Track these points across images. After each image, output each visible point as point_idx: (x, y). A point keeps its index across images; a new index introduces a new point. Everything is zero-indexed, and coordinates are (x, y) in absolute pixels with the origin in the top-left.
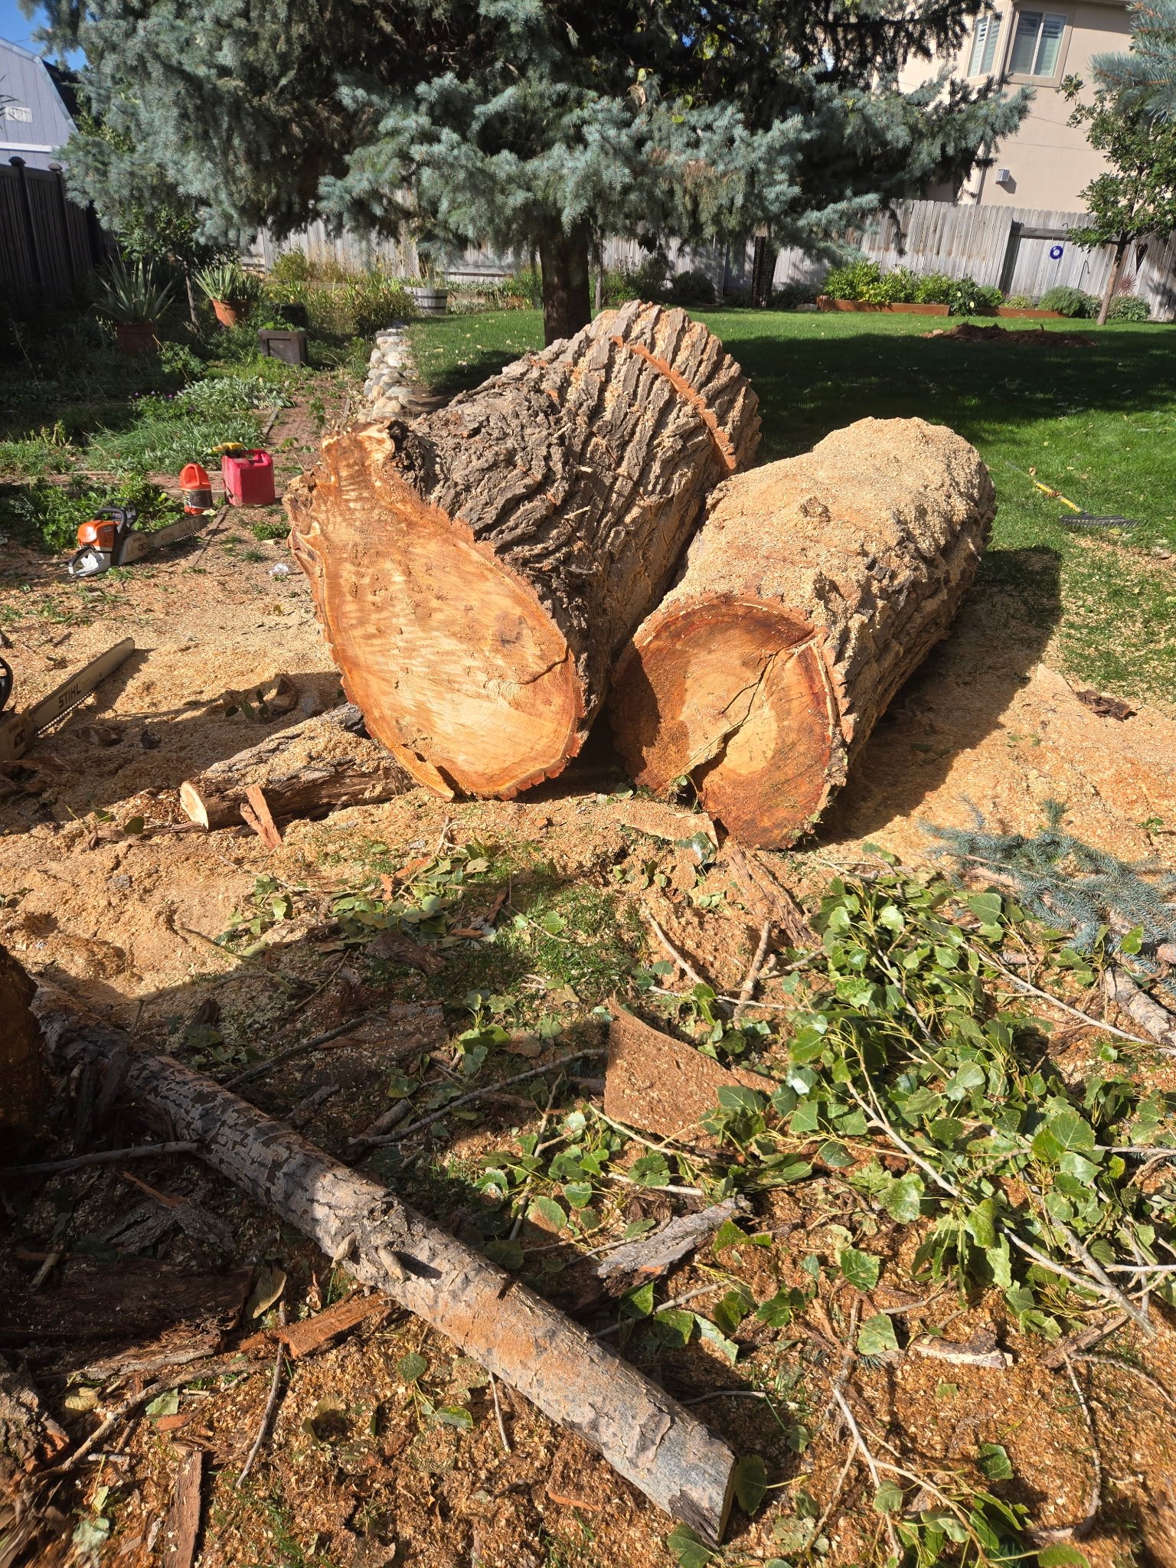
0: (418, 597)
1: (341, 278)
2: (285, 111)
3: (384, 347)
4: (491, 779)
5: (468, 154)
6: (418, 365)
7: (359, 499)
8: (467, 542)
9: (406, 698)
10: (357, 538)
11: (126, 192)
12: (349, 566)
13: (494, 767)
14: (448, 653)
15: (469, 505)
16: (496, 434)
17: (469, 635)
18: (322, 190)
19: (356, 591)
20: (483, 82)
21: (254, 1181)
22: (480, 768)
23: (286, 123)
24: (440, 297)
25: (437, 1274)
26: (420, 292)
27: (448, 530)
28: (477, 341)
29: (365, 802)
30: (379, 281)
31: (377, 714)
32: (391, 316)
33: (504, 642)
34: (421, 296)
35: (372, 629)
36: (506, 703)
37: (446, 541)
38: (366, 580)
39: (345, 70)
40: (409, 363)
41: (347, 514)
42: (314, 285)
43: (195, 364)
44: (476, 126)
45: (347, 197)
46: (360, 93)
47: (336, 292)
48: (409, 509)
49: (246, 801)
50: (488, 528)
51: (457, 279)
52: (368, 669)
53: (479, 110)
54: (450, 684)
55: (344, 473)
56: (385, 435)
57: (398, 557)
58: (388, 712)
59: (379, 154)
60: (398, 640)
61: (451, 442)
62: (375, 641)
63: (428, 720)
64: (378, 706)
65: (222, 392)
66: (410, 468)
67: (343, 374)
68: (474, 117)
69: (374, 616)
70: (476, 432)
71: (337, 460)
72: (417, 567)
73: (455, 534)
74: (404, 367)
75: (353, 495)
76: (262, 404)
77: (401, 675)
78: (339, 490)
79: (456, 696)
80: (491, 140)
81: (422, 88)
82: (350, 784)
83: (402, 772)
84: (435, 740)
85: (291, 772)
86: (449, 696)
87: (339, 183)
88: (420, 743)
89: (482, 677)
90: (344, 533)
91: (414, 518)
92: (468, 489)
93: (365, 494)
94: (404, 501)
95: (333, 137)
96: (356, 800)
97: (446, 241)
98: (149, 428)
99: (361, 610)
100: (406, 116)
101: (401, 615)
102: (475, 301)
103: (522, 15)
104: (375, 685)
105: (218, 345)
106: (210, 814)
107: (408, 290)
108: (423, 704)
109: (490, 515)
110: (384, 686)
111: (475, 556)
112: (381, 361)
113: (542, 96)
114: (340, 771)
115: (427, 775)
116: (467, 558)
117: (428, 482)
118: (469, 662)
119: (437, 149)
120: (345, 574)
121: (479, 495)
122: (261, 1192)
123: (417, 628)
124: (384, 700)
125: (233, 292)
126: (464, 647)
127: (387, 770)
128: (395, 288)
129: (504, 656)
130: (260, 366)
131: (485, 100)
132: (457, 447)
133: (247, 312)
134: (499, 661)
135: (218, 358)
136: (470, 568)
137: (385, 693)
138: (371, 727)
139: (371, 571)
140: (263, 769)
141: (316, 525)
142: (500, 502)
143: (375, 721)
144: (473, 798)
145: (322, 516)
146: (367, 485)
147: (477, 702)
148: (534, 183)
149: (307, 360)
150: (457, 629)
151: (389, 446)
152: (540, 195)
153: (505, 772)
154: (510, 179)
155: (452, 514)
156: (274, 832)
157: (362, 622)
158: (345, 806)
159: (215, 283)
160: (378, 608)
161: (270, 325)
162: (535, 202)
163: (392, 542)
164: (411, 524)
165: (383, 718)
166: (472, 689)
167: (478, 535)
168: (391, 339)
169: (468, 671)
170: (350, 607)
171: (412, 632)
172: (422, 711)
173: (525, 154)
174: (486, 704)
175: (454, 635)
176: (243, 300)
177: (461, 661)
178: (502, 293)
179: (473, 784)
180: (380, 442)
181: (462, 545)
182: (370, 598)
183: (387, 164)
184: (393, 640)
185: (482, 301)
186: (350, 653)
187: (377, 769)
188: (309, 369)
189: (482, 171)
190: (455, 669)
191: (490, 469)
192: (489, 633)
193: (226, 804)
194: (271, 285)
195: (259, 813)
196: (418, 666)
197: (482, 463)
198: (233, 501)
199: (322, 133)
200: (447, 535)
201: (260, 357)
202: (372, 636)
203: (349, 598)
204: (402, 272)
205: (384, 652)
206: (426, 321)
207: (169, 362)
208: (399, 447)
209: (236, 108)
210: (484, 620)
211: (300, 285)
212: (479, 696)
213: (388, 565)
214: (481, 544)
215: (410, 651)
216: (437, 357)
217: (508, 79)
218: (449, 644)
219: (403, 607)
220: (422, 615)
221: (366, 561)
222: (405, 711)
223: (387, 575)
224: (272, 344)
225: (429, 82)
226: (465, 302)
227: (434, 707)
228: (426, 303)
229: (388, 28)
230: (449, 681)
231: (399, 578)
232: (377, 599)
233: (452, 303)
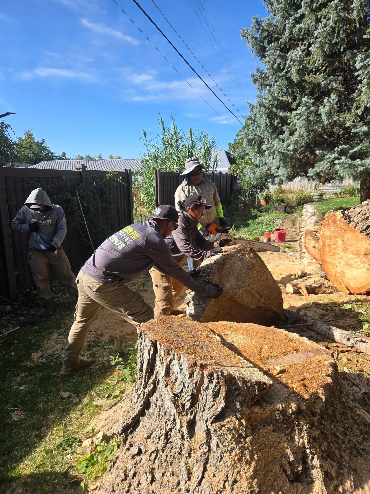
0: (344, 246)
1: (292, 192)
2: (301, 157)
3: (307, 208)
4: (359, 289)
5: (349, 161)
6: (318, 212)
7: (333, 226)
8: (358, 233)
9: (339, 269)
10: (331, 234)
11: (259, 176)
12: (328, 240)
13: (361, 285)
14: (351, 258)
15: (359, 226)
16: (364, 214)
17: (357, 254)
18: (309, 171)
19: (329, 246)
20: (351, 145)
21: (326, 331)
22: (357, 286)
23: (301, 159)
24: (321, 195)
25: (367, 342)
26: (315, 194)
27: (354, 231)
28: (334, 205)
29: (326, 293)
30: (303, 193)
31: (330, 274)
32: (307, 201)
33: (366, 255)
34: (316, 196)
35: (332, 254)
36: (365, 269)
37: (353, 233)
38: (332, 243)
39: (317, 147)
40: (316, 211)
41: (329, 229)
42: (285, 194)
43: (259, 214)
44: (349, 155)
45: (315, 172)
46: (321, 151)
47: (290, 196)
48: (345, 227)
49: (301, 288)
50: (364, 230)
51: (326, 191)
52: (329, 263)
53: (350, 151)
54: (351, 265)
55: (330, 221)
56: (341, 213)
57: (341, 237)
58: (333, 273)
59: (324, 163)
60: (338, 256)
61: (354, 215)
62: (332, 256)
63: (344, 275)
64: (331, 272)
65: (267, 219)
66: (346, 219)
67: (295, 215)
68: (349, 153)
69: (333, 251)
70: (359, 213)
71: (329, 219)
72: (345, 239)
73: (356, 232)
74: (314, 212)
75: (332, 225)
76: (276, 222)
77: (338, 264)
78: (328, 224)
79: (352, 269)
80: (353, 157)
81: (336, 149)
82: (323, 289)
83: (335, 288)
84: (345, 279)
85: (310, 284)
86: (350, 268)
87: (313, 170)
88: (341, 280)
89: (359, 263)
90: (328, 233)
91: (346, 229)
92: (358, 223)
93: (335, 225)
94: (344, 226)
95: (311, 161)
96: (324, 292)
97: (338, 179)
98: (252, 226)
99: (330, 250)
100: (332, 155)
101: (340, 251)
102: (332, 196)
103: (363, 131)
104: (330, 266)
105: (263, 209)
106: (294, 290)
107: (312, 194)
108: (343, 270)
109: (364, 228)
110: (333, 267)
111: (360, 236)
112: (307, 211)
113: (366, 146)
114: (321, 286)
115: (342, 288)
116: (358, 236)
117: (350, 222)
118: (356, 260)
119: (341, 161)
120: (327, 242)
121: (361, 224)
122: (327, 333)
123: (343, 253)
124: (332, 270)
125: (266, 197)
126: (355, 256)
127: (332, 287)
128: (307, 194)
129: (366, 258)
130: (274, 214)
131: (351, 149)
132: (355, 216)
133: (269, 202)
134: (364, 259)
135: (263, 212)
136: (359, 239)
137: (333, 269)
138: (328, 277)
139: (333, 241)
140: (304, 283)
141: (321, 232)
142: (366, 226)
143: (329, 275)
144: (354, 294)
145: (323, 230)
146: (336, 223)
147: (357, 270)
148: (365, 165)
149: (285, 212)
150: (354, 252)
151: (342, 215)
152: (366, 167)
153: (364, 287)
154: (359, 165)
155: (355, 228)
156: (307, 295)
157: (329, 252)
158: (321, 293)
159: (262, 195)
160: (334, 249)
161: (277, 204)
162: (366, 169)
163: (340, 234)
164: (345, 230)
165: (332, 274)
166: (356, 266)
167: (361, 232)
168: (309, 206)
169: (356, 262)
170: (327, 249)
171: (342, 254)
172: (343, 273)
173: (362, 159)
174: (360, 270)
175: (353, 254)
176: (267, 199)
177: (354, 260)
178: (340, 193)
179: (354, 290)
180: (340, 214)
181: (357, 234)
182: (332, 247)
183: (326, 165)
184: (337, 256)
185: (334, 196)
186: (325, 259)
187: (329, 286)
188: (286, 214)
189: (352, 164)
190: (352, 262)
191: (363, 220)
192: (362, 253)
193: (297, 289)
194: (274, 196)
195: (304, 291)
196: (343, 262)
197: (361, 219)
198: (275, 241)
199: (309, 160)
200: (354, 232)
201: (274, 211)
202: (332, 255)
203: (327, 247)
204: (309, 190)
205: (334, 259)
206: (317, 201)
207: (253, 213)
208: (343, 216)
209: (292, 157)
210: (361, 250)
211: (281, 195)
212: (358, 268)
213: (338, 239)
214: (362, 233)
215: (341, 258)
216: (324, 209)
217: (357, 144)
218: (351, 256)
219: (340, 249)
220: (345, 250)
221: (332, 239)
222: (338, 272)
223: (337, 242)
224: (277, 208)
225: (338, 147)
226: (328, 196)
227: (346, 271)
228: (317, 197)
229: (326, 137)
230: (350, 265)
231: (340, 242)
232: (334, 247)
233: (324, 197)
